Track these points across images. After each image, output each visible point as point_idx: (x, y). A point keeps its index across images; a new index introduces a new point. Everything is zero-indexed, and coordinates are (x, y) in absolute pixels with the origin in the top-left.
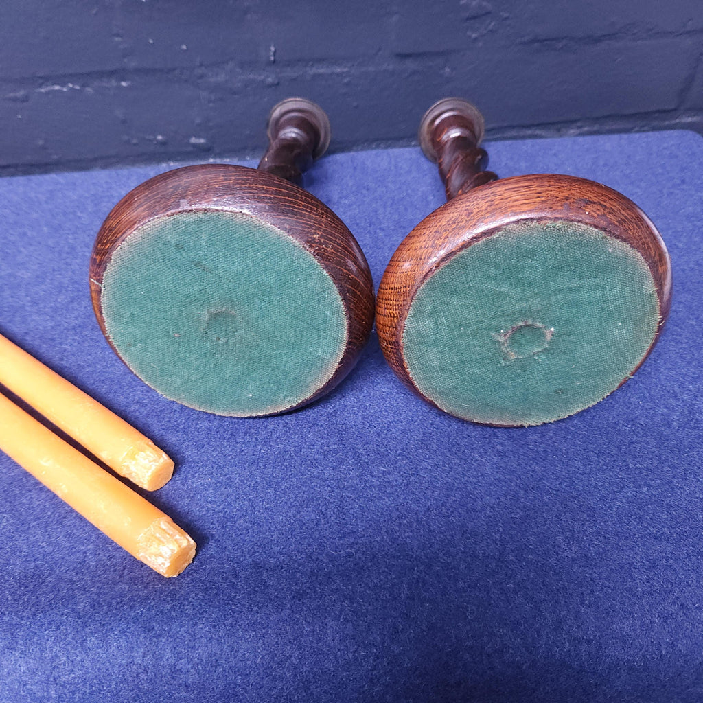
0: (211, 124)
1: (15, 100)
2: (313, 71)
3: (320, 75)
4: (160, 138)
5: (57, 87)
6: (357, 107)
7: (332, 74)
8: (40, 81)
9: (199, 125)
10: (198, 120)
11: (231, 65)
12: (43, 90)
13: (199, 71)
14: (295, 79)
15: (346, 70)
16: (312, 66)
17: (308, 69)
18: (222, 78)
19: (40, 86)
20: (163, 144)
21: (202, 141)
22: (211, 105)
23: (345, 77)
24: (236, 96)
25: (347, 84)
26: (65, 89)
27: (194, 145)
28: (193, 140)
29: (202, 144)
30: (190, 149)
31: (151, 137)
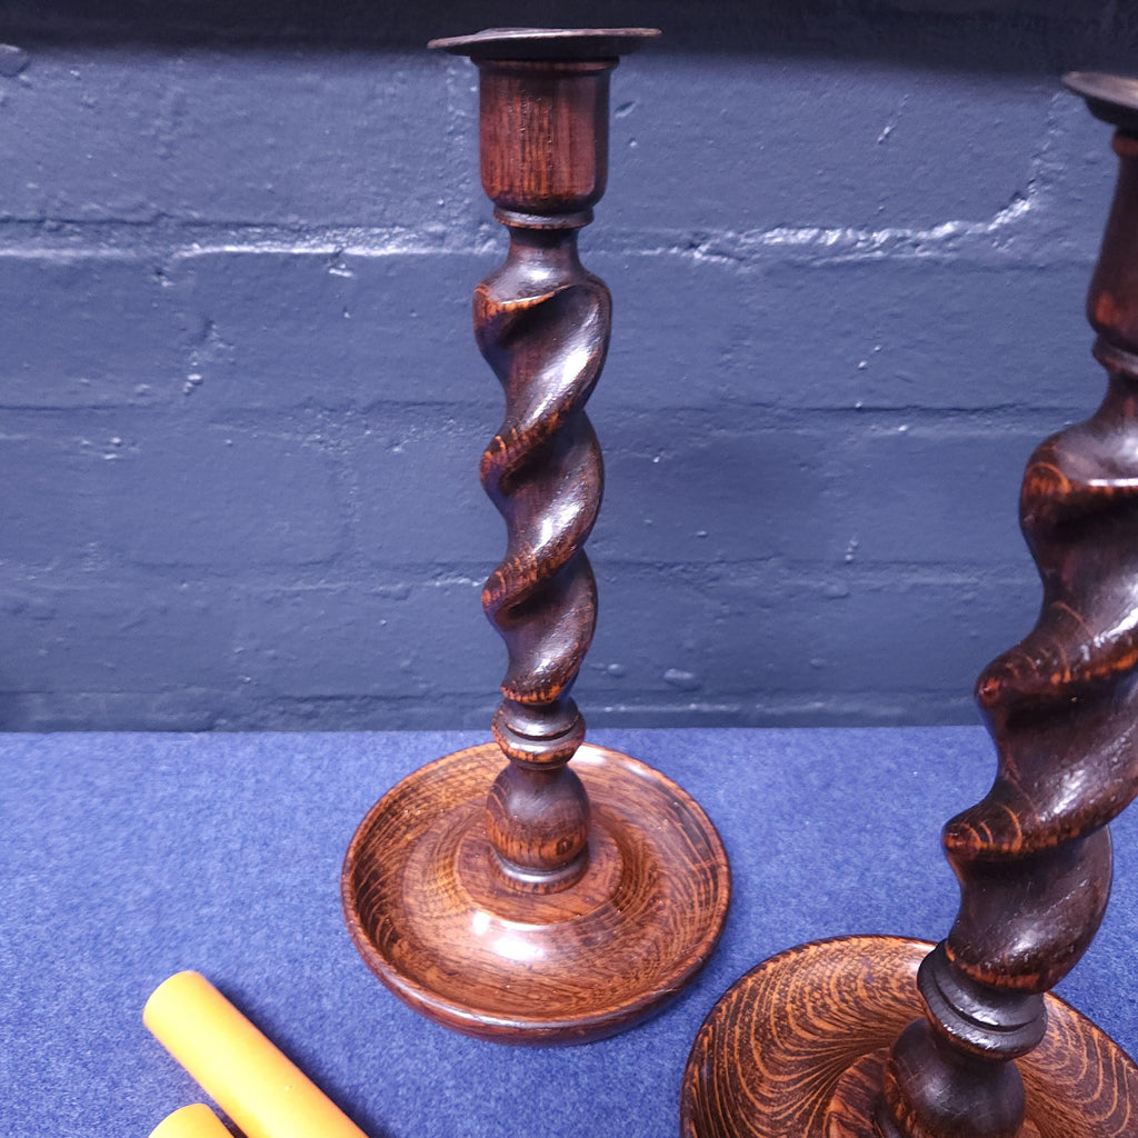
0: (710, 650)
1: (385, 596)
2: (917, 579)
3: (924, 585)
4: (614, 667)
5: (463, 581)
6: (975, 638)
7: (947, 585)
8: (439, 570)
9: (690, 651)
10: (690, 644)
11: (773, 562)
12: (438, 584)
13: (716, 570)
14: (879, 590)
15: (973, 580)
16: (914, 571)
17: (904, 575)
18: (750, 582)
19: (435, 577)
20: (617, 676)
21: (687, 676)
22: (720, 621)
23: (968, 591)
24: (766, 611)
25: (968, 603)
26: (476, 584)
27: (671, 682)
28: (671, 674)
29: (687, 681)
30: (663, 686)
31: (601, 665)
